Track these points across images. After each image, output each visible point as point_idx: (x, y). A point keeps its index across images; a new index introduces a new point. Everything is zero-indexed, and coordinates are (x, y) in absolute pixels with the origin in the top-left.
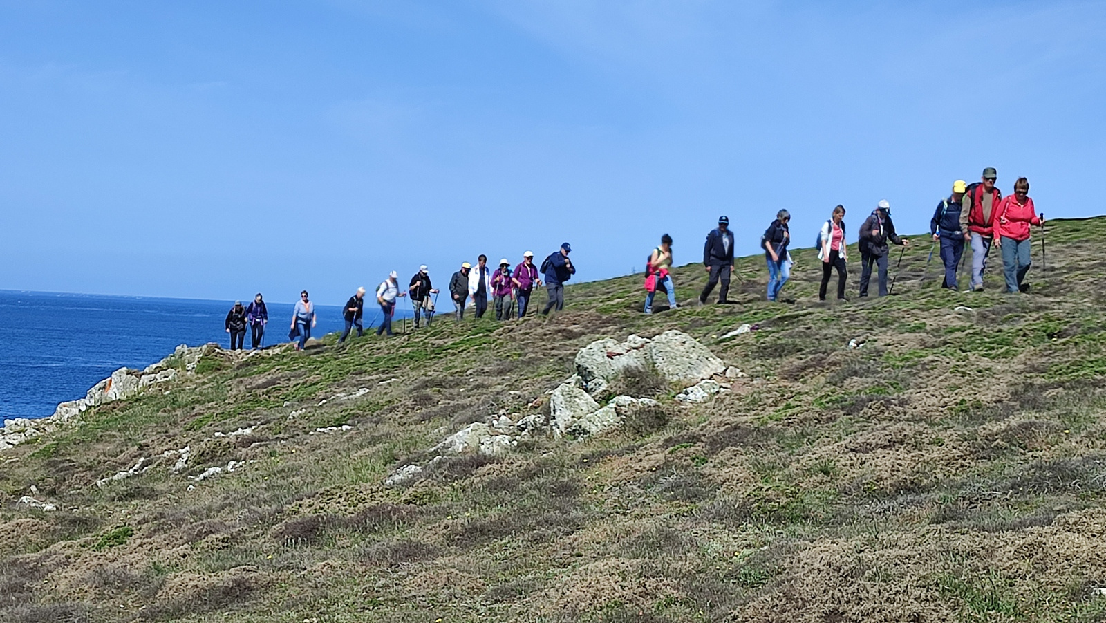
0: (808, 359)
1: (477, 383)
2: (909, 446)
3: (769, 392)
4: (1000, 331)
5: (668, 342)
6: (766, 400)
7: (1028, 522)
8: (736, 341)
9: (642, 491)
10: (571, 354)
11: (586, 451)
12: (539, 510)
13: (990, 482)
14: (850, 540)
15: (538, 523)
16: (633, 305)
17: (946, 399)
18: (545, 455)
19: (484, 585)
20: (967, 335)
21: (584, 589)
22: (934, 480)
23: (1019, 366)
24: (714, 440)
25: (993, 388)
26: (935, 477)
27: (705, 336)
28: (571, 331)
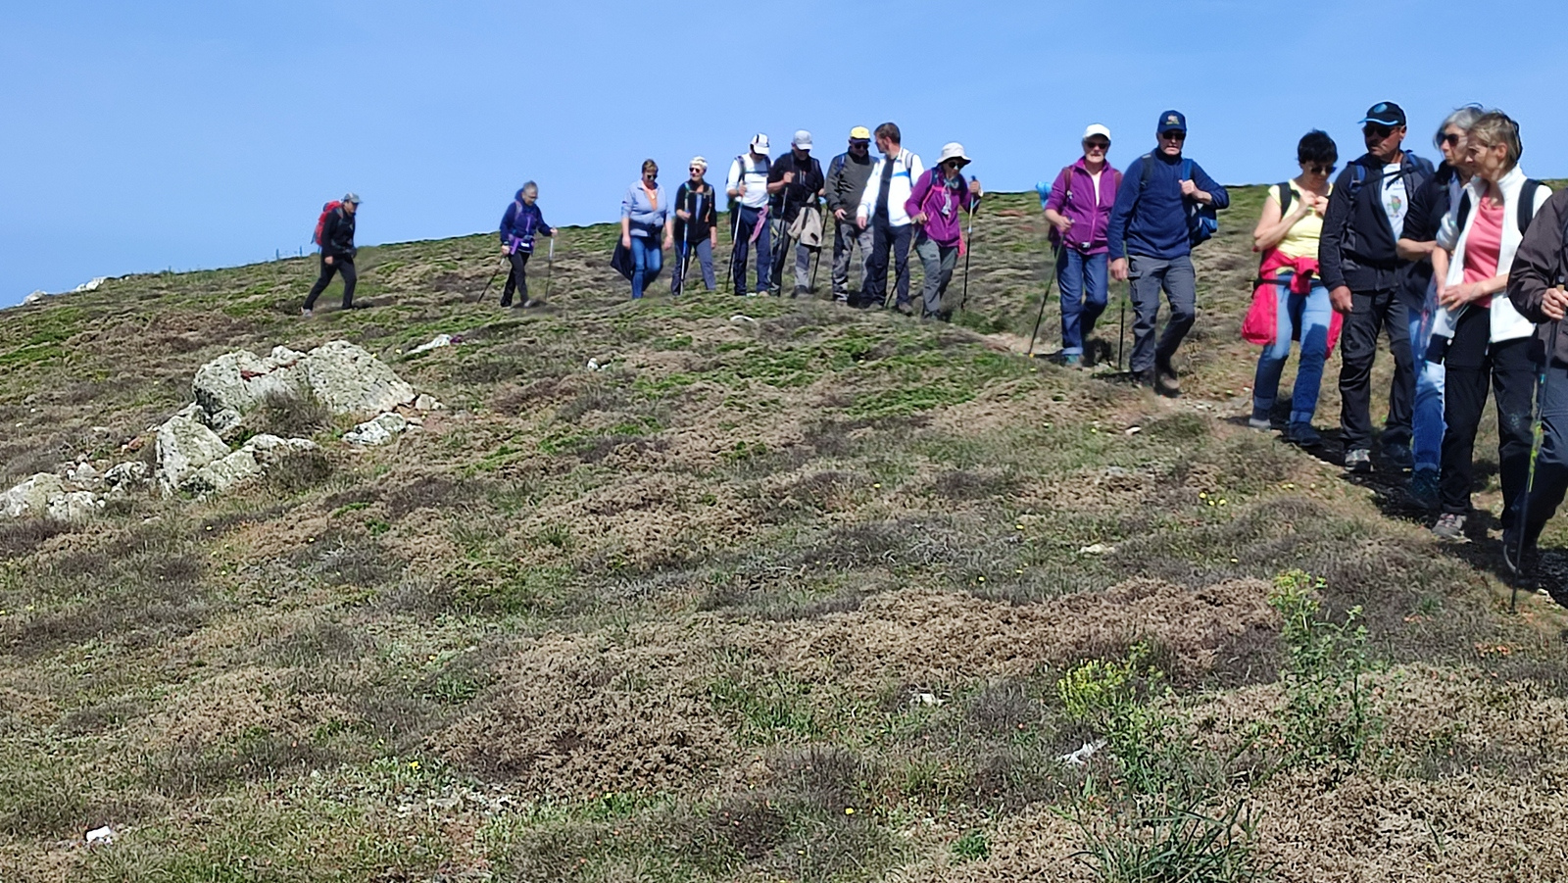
0: (532, 385)
1: (42, 414)
2: (670, 506)
3: (477, 431)
4: (790, 349)
5: (331, 357)
6: (473, 442)
7: (828, 607)
8: (430, 359)
9: (293, 572)
10: (186, 374)
11: (210, 514)
12: (140, 599)
13: (777, 553)
14: (590, 635)
15: (138, 619)
16: (277, 305)
17: (718, 442)
18: (147, 520)
19: (56, 710)
20: (746, 354)
21: (209, 713)
22: (703, 551)
23: (815, 398)
24: (399, 498)
25: (781, 427)
26: (705, 548)
27: (385, 350)
28: (185, 341)
